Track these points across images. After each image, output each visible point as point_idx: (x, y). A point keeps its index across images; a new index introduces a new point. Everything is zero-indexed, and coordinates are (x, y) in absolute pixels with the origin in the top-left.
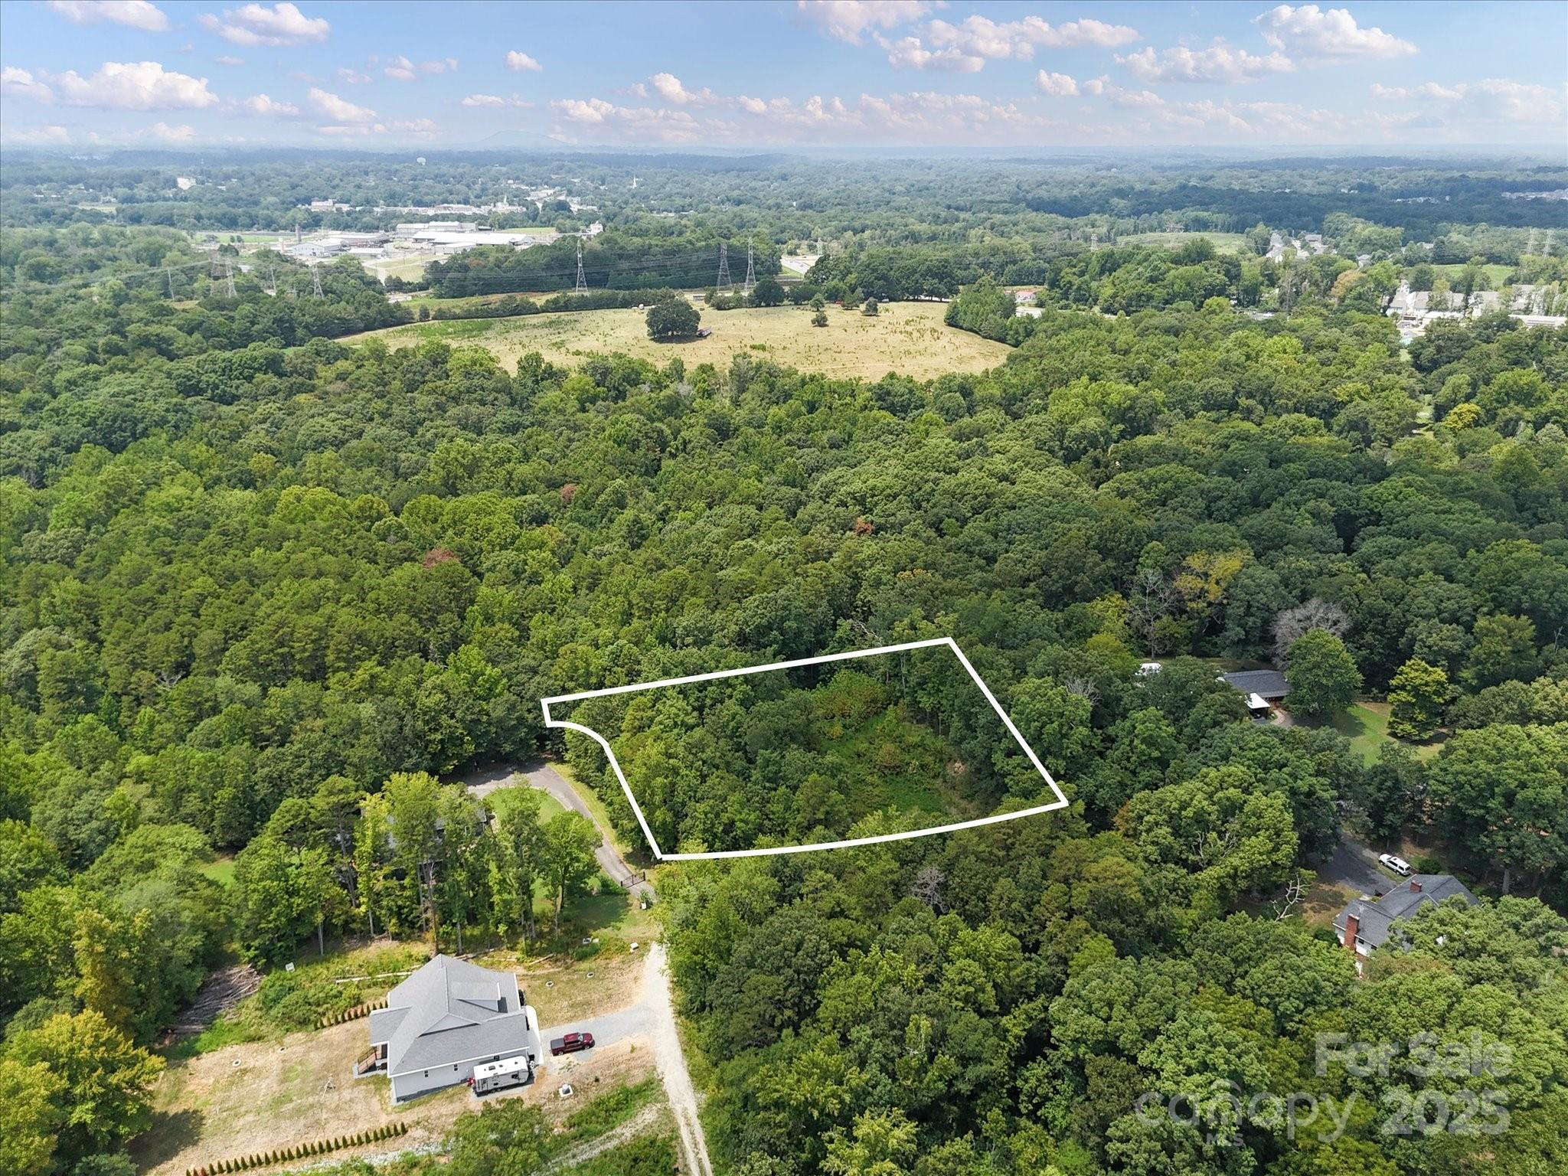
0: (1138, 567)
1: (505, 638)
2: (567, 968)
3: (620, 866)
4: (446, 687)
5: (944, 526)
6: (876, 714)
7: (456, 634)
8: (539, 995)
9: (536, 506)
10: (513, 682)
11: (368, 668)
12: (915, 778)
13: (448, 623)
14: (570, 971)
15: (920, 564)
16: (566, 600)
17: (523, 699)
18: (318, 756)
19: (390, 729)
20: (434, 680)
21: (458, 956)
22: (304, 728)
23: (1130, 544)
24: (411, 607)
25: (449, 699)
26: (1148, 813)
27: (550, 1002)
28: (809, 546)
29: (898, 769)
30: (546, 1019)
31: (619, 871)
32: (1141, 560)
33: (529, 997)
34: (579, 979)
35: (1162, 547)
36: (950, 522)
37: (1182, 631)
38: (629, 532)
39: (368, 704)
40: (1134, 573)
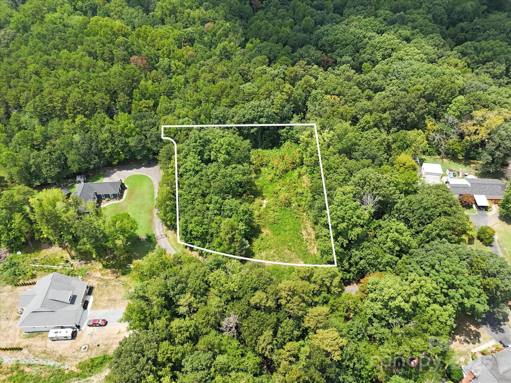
0: (448, 109)
1: (145, 107)
2: (117, 278)
3: (161, 227)
4: (112, 130)
5: (363, 67)
6: (293, 169)
7: (125, 102)
8: (99, 290)
9: (190, 34)
10: (143, 129)
11: (80, 118)
12: (295, 210)
13: (122, 98)
14: (117, 280)
15: (337, 92)
16: (180, 88)
17: (146, 138)
18: (54, 157)
19: (85, 148)
20: (107, 126)
21: (80, 261)
22: (51, 143)
23: (448, 95)
24: (106, 89)
25: (112, 136)
26: (375, 290)
27: (101, 295)
28: (292, 73)
29: (288, 204)
30: (96, 305)
31: (159, 229)
32: (450, 106)
33: (94, 291)
34: (118, 285)
35: (464, 101)
36: (366, 65)
37: (460, 148)
38: (221, 53)
39: (77, 135)
40: (446, 111)
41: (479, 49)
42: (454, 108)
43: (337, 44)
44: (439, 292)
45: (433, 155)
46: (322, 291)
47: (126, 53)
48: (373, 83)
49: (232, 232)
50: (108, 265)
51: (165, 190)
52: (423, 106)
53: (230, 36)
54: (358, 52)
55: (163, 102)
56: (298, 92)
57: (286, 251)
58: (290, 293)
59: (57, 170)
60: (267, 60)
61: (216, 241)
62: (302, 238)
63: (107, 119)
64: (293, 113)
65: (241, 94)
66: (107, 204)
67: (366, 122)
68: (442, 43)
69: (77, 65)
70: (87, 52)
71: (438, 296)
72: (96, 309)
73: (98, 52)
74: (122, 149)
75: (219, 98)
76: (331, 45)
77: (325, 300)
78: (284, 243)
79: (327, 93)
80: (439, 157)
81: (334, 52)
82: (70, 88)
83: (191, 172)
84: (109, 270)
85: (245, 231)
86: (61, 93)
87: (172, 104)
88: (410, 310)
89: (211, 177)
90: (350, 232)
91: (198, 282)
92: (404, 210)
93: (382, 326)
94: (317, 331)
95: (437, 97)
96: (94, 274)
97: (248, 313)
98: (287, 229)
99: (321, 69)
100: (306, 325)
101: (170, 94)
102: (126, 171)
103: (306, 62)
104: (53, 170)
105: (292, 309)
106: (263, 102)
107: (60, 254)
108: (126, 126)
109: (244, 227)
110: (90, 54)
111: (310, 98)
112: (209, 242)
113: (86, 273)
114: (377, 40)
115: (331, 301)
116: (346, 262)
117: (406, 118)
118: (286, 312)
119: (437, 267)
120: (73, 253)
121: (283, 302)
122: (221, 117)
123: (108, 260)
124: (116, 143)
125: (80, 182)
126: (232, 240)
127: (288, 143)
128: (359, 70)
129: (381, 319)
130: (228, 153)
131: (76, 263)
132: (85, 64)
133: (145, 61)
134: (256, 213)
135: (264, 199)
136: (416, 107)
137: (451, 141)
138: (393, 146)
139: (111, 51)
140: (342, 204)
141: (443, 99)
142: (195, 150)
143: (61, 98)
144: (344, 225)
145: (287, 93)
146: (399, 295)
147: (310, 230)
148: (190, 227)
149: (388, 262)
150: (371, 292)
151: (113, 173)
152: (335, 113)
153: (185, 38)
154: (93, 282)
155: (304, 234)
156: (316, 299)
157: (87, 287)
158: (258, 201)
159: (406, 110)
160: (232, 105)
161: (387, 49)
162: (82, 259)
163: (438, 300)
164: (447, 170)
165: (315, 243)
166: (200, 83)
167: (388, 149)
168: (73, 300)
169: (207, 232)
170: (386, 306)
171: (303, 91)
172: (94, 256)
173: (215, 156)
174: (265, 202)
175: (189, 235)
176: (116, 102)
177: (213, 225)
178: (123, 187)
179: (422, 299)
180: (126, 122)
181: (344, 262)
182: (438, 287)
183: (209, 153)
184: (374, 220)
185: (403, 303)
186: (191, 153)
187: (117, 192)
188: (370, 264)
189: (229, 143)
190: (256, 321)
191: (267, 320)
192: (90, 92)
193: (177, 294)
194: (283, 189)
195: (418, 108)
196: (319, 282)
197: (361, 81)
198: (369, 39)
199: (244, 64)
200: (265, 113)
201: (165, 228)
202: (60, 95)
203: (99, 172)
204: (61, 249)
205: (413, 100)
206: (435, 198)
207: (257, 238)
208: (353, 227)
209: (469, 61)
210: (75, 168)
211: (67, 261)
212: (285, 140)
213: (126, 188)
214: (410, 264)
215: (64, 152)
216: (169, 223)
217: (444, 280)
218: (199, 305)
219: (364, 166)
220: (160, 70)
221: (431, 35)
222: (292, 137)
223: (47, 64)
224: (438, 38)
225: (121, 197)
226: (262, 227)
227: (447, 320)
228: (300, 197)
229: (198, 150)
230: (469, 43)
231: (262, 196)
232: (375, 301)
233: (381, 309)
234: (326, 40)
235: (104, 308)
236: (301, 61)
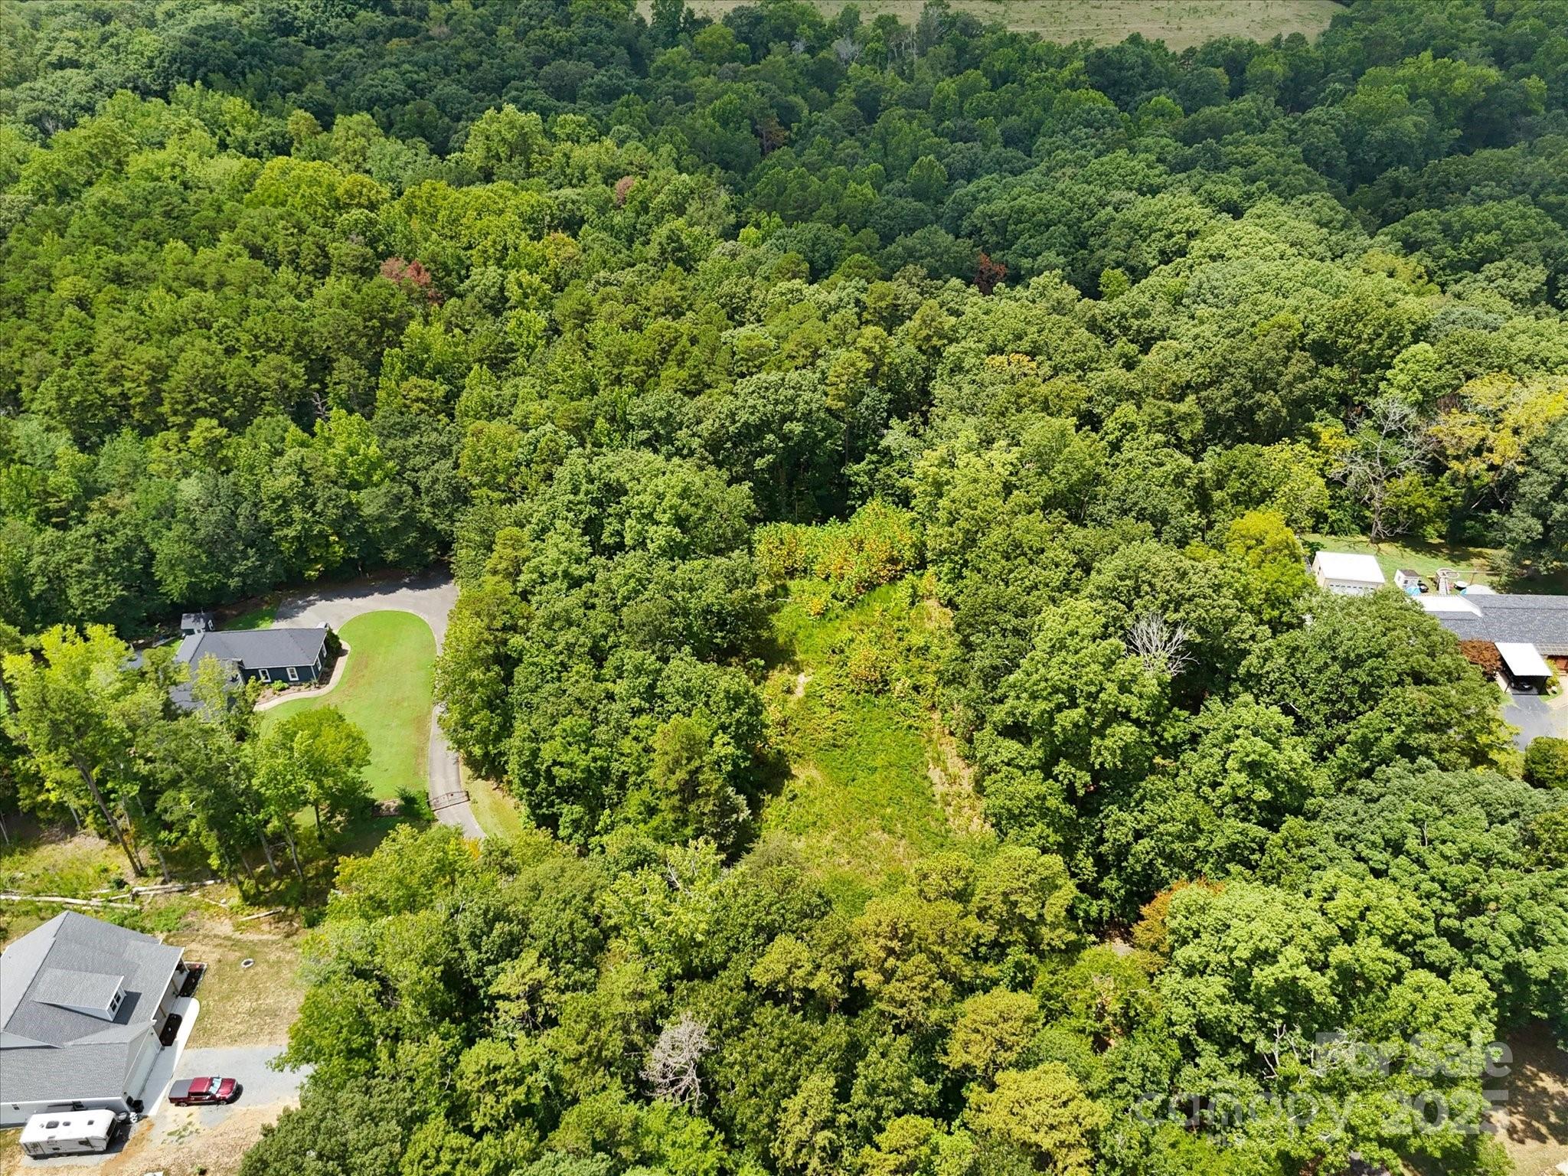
0: (1382, 385)
1: (417, 400)
2: (288, 936)
3: (451, 769)
4: (305, 467)
5: (1102, 280)
6: (893, 580)
7: (356, 387)
8: (222, 981)
9: (569, 206)
10: (409, 465)
11: (204, 429)
12: (903, 705)
13: (345, 371)
14: (288, 943)
15: (1025, 344)
16: (533, 348)
17: (417, 490)
18: (109, 547)
19: (213, 518)
20: (292, 454)
21: (164, 882)
22: (104, 506)
23: (1379, 343)
24: (297, 344)
25: (307, 483)
26: (1197, 935)
27: (228, 998)
28: (882, 298)
29: (880, 685)
30: (205, 1030)
31: (445, 777)
32: (1389, 374)
33: (205, 981)
34: (290, 963)
35: (1432, 355)
36: (1111, 276)
37: (1431, 504)
38: (663, 254)
39: (192, 480)
40: (1375, 393)
41: (1457, 226)
42: (1403, 379)
43: (1019, 222)
44: (1429, 928)
45: (1346, 532)
46: (1009, 944)
47: (369, 251)
48: (1135, 323)
49: (689, 759)
50: (260, 893)
51: (466, 631)
52: (1303, 369)
53: (690, 210)
54: (1083, 245)
55: (477, 387)
56: (902, 348)
57: (877, 835)
58: (895, 944)
59: (117, 591)
60: (805, 266)
61: (634, 801)
62: (928, 793)
63: (294, 431)
64: (889, 417)
65: (723, 357)
66: (276, 701)
67: (1124, 425)
68: (1340, 217)
69: (211, 280)
70: (246, 246)
71: (1428, 941)
72: (207, 1045)
73: (281, 249)
74: (338, 526)
75: (652, 369)
76: (1000, 229)
77: (1020, 977)
78: (868, 808)
79: (995, 350)
80: (1364, 538)
81: (1009, 248)
82: (178, 341)
83: (557, 584)
84: (263, 912)
85: (735, 765)
86: (149, 353)
87: (507, 390)
88: (1332, 1000)
89: (623, 591)
90: (1096, 740)
91: (568, 915)
92: (1272, 677)
93: (1232, 1068)
94: (999, 1077)
95: (1346, 350)
96: (209, 924)
97: (744, 1013)
98: (878, 763)
99: (974, 289)
100: (955, 1057)
101: (499, 362)
102: (347, 600)
103: (924, 272)
104: (103, 590)
105: (902, 1005)
106: (793, 376)
107: (100, 861)
108: (353, 452)
109: (730, 749)
110: (256, 252)
111: (940, 366)
112: (612, 807)
113: (183, 921)
114: (1142, 209)
115: (1042, 979)
116: (1086, 856)
117: (1251, 411)
118: (882, 1013)
119: (1412, 844)
120: (145, 856)
121: (870, 979)
122: (660, 420)
123: (263, 879)
124: (319, 507)
125: (190, 632)
126: (690, 790)
127: (874, 505)
128: (1091, 290)
129: (1227, 1042)
130: (680, 522)
131: (150, 889)
132: (233, 276)
133: (426, 277)
134: (772, 714)
135: (798, 670)
136: (1280, 374)
137: (1401, 484)
138: (1217, 496)
139: (322, 248)
140: (1063, 647)
141: (1364, 353)
142: (571, 515)
143: (150, 367)
144: (1076, 714)
145: (867, 351)
146: (1285, 942)
147: (956, 765)
148: (547, 752)
149: (1233, 847)
150: (1184, 942)
151: (304, 608)
152: (1024, 400)
153: (552, 216)
154: (202, 954)
155: (936, 780)
156: (989, 970)
157: (180, 967)
158: (779, 677)
159: (1249, 386)
160: (695, 387)
161: (1170, 236)
162: (172, 877)
163: (1432, 956)
164: (1399, 573)
165: (973, 808)
166: (597, 328)
167: (1203, 501)
168: (125, 1008)
169: (605, 773)
170: (1240, 990)
171: (919, 348)
172: (214, 862)
173: (639, 533)
174: (802, 679)
175: (542, 785)
176: (325, 386)
177: (626, 744)
178: (332, 649)
179: (1370, 953)
180: (355, 438)
181: (1080, 855)
182: (1427, 912)
183: (618, 527)
184: (1176, 710)
185: (1304, 971)
186: (558, 523)
187: (311, 660)
188: (1170, 858)
189: (685, 490)
190: (773, 1043)
191: (815, 1040)
192: (245, 352)
193: (489, 962)
194: (862, 637)
195: (1290, 377)
196: (999, 908)
197: (1100, 319)
198: (1116, 209)
199: (733, 279)
200: (801, 407)
201: (466, 771)
202: (146, 357)
203: (258, 605)
204: (105, 843)
205: (1272, 354)
206: (1380, 628)
207: (777, 793)
208: (1106, 724)
209: (1428, 261)
210: (175, 585)
211: (120, 884)
212: (864, 498)
213: (343, 653)
214: (1313, 843)
215: (147, 532)
216: (477, 751)
217: (1443, 884)
218: (564, 998)
219: (1129, 539)
220: (470, 298)
221: (1304, 197)
222: (887, 488)
223: (118, 277)
224: (1325, 202)
225: (324, 678)
226: (791, 758)
227: (1469, 1028)
228: (917, 662)
229: (583, 517)
230: (1423, 213)
231: (793, 663)
232: (1202, 973)
233: (1223, 999)
234: (984, 215)
235: (234, 1040)
236: (910, 267)
